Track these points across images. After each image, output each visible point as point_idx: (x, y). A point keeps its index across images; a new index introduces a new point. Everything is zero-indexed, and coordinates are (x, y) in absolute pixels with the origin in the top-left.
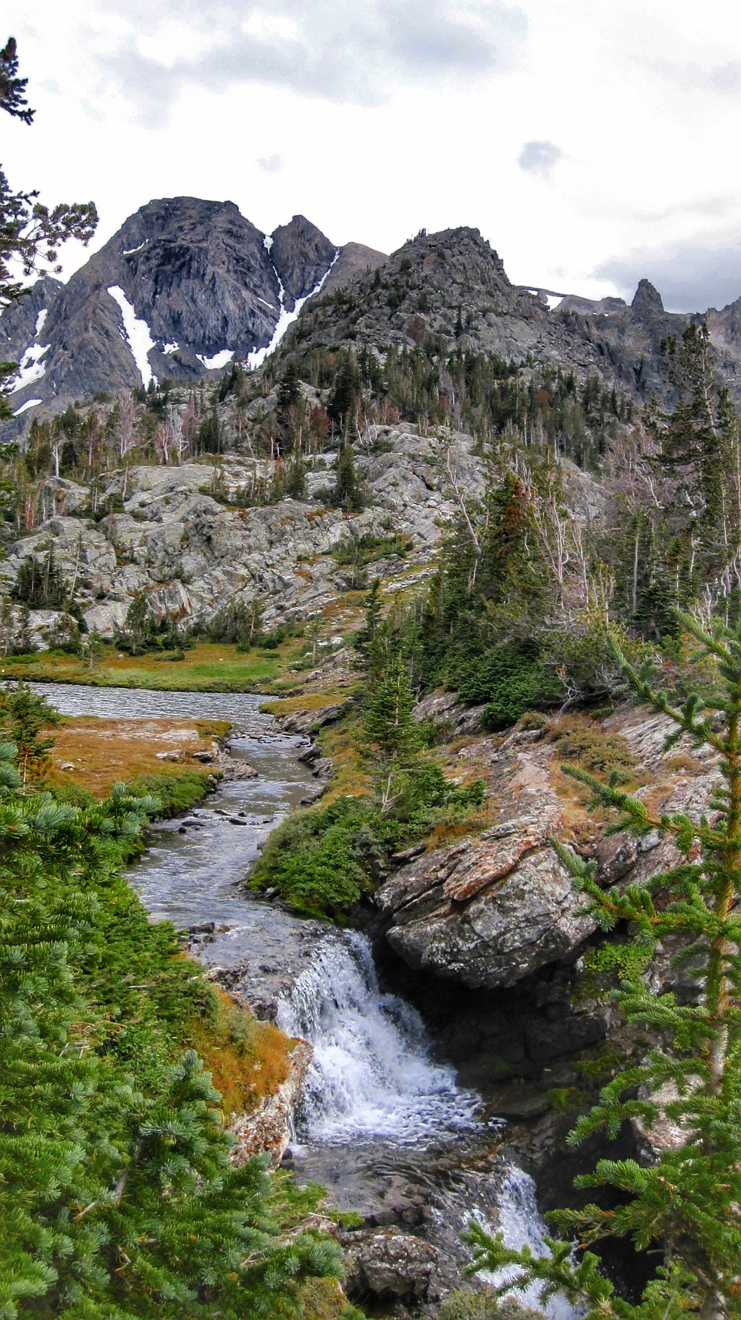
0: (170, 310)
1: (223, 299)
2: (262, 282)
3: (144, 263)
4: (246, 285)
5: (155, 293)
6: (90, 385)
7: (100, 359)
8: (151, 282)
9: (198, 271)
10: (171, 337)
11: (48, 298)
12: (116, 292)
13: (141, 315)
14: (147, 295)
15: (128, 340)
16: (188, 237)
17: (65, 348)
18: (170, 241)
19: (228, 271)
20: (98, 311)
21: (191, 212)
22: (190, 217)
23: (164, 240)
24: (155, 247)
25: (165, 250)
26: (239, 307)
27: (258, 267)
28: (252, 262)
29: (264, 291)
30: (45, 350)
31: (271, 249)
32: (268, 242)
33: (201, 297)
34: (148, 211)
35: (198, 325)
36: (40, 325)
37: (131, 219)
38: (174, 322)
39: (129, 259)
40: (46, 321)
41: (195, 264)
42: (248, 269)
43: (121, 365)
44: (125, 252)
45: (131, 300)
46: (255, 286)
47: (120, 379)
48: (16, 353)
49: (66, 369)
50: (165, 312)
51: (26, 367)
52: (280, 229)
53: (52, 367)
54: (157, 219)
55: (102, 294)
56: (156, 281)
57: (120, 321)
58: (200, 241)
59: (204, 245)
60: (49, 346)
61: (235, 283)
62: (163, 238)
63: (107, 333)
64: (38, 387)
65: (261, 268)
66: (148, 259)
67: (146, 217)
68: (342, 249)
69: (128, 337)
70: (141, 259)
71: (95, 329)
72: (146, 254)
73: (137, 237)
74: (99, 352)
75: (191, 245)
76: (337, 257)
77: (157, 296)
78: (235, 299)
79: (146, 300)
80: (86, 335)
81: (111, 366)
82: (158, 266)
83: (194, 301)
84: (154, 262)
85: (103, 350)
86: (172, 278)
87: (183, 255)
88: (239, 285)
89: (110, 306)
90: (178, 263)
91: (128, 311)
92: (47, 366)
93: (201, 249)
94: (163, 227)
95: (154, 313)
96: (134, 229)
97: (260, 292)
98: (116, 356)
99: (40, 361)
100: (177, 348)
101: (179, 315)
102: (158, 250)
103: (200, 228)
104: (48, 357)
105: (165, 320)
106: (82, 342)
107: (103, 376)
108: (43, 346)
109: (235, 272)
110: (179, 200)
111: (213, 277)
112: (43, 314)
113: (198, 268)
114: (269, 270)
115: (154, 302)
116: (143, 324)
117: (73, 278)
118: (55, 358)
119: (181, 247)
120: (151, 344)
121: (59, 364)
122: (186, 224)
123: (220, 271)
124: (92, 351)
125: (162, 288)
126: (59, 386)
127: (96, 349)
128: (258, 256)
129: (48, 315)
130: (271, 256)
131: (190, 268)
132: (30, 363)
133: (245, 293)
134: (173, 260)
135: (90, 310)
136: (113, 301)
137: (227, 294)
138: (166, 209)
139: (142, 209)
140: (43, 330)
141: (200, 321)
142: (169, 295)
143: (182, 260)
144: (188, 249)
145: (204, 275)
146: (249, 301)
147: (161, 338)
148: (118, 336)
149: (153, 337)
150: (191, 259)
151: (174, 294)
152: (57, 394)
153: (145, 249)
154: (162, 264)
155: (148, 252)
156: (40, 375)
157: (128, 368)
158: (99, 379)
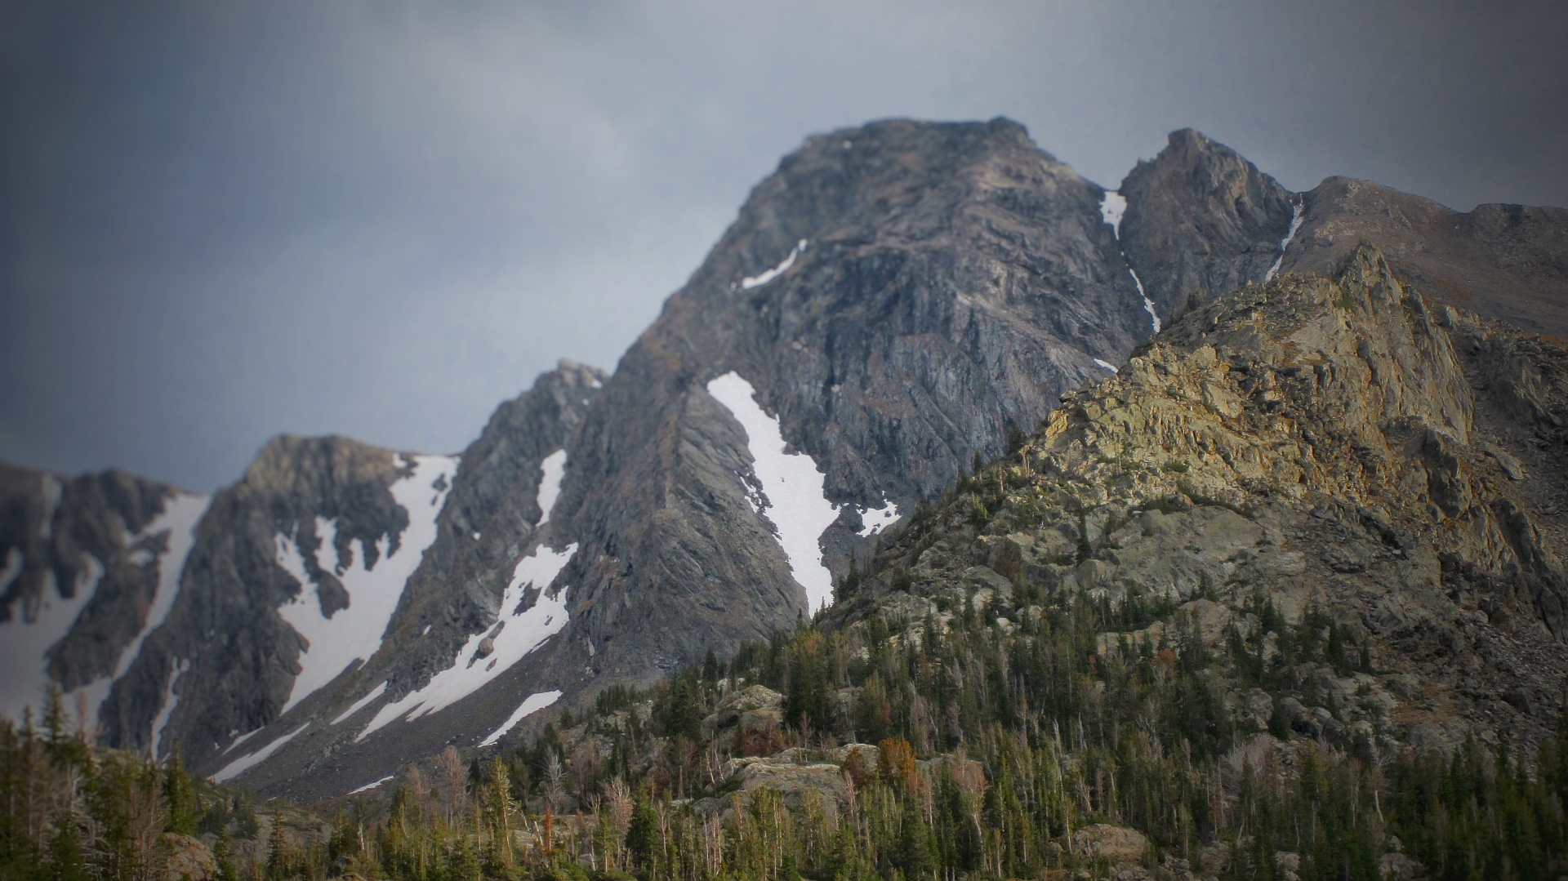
0: (872, 420)
1: (1002, 375)
2: (1103, 315)
3: (795, 306)
4: (1061, 332)
5: (831, 381)
6: (678, 643)
7: (698, 570)
8: (816, 355)
9: (932, 313)
10: (877, 488)
11: (570, 416)
12: (731, 392)
13: (798, 440)
14: (810, 391)
15: (768, 512)
16: (902, 226)
17: (611, 550)
18: (857, 242)
19: (1011, 300)
20: (687, 447)
21: (909, 159)
22: (906, 171)
23: (843, 242)
24: (820, 263)
25: (847, 266)
26: (1045, 392)
27: (1088, 278)
28: (1072, 268)
29: (1111, 338)
30: (563, 559)
31: (1122, 226)
32: (1113, 208)
33: (946, 378)
34: (798, 169)
35: (945, 449)
36: (549, 495)
37: (759, 194)
38: (882, 449)
39: (760, 298)
40: (563, 484)
41: (923, 296)
42: (1063, 287)
43: (751, 580)
44: (749, 283)
45: (769, 402)
46: (1085, 329)
47: (751, 616)
48: (491, 575)
49: (615, 605)
50: (860, 427)
51: (521, 609)
52: (1142, 171)
53: (582, 604)
54: (823, 186)
55: (693, 401)
56: (829, 349)
57: (742, 469)
58: (930, 235)
59: (942, 241)
60: (573, 548)
61: (1030, 329)
62: (840, 234)
63: (710, 501)
64: (552, 660)
65: (1098, 279)
66: (804, 294)
67: (795, 183)
68: (1308, 198)
69: (766, 503)
70: (789, 297)
71: (680, 494)
72: (798, 281)
73: (778, 238)
74: (694, 553)
75: (910, 247)
76: (1297, 223)
77: (836, 389)
78: (1033, 373)
79: (808, 403)
80: (659, 515)
81: (726, 583)
82: (830, 310)
83: (928, 386)
84: (820, 302)
85: (703, 546)
86: (869, 336)
87: (892, 275)
88: (1040, 335)
89: (717, 428)
90: (880, 297)
91: (763, 434)
92: (571, 600)
93: (935, 254)
94: (840, 205)
95: (831, 434)
96: (769, 220)
97: (1101, 344)
98: (737, 558)
99: (555, 587)
100: (895, 518)
101: (894, 430)
102: (827, 270)
103: (930, 198)
104: (572, 576)
105: (859, 448)
106: (648, 534)
107: (706, 615)
108: (559, 548)
109: (1030, 300)
110: (873, 130)
111: (972, 323)
112: (554, 465)
113: (933, 304)
114: (1119, 282)
115: (828, 406)
116: (805, 465)
117: (623, 365)
118: (590, 578)
119: (885, 254)
120: (829, 514)
121: (598, 593)
122: (896, 193)
123: (988, 305)
124: (675, 552)
125: (844, 367)
126: (601, 651)
127: (685, 546)
128: (1088, 250)
129: (568, 465)
130: (1123, 243)
131: (912, 306)
132: (529, 598)
133: (1057, 354)
134: (867, 290)
135: (667, 444)
136: (723, 416)
137: (1011, 362)
138: (846, 156)
139: (787, 164)
140: (558, 508)
141: (950, 438)
142: (864, 382)
143: (891, 288)
144: (902, 257)
145: (948, 320)
146: (1070, 373)
147: (850, 496)
148: (741, 506)
149: (833, 494)
150: (911, 285)
151: (879, 378)
152: (597, 672)
153: (797, 269)
154: (844, 303)
155: (805, 277)
156: (555, 628)
157: (769, 584)
158: (697, 623)
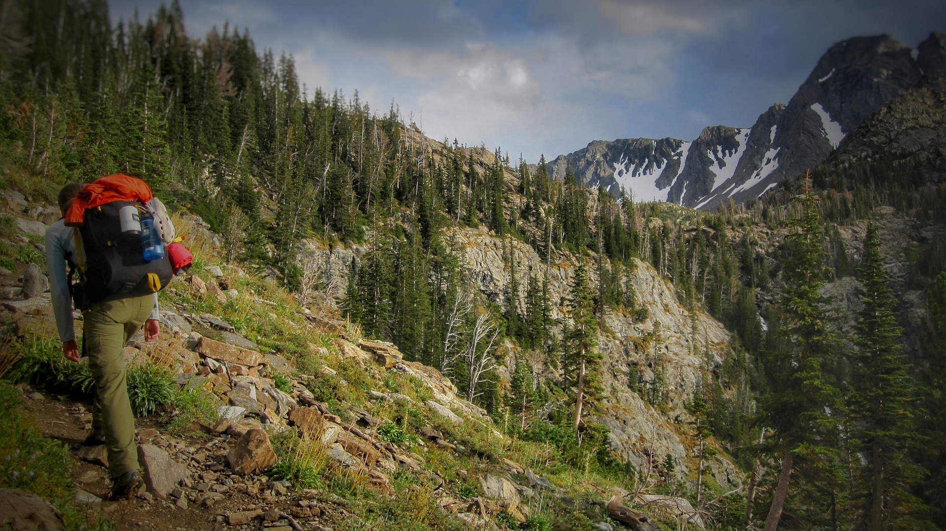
0: (853, 112)
3: (832, 85)
4: (901, 85)
5: (842, 103)
7: (809, 152)
8: (838, 97)
9: (867, 84)
11: (777, 116)
12: (817, 108)
13: (834, 118)
14: (837, 106)
15: (827, 136)
16: (859, 63)
17: (788, 148)
18: (848, 68)
19: (888, 79)
20: (806, 122)
21: (860, 46)
22: (860, 49)
23: (844, 68)
24: (838, 74)
25: (845, 74)
27: (908, 72)
28: (904, 70)
30: (777, 151)
31: (917, 58)
32: (915, 54)
33: (871, 100)
34: (832, 51)
36: (772, 136)
37: (823, 58)
38: (856, 119)
39: (824, 83)
40: (776, 133)
41: (865, 80)
42: (902, 75)
44: (820, 80)
45: (826, 109)
46: (908, 84)
48: (759, 156)
49: (790, 162)
50: (850, 113)
51: (766, 164)
52: (922, 43)
53: (781, 162)
54: (839, 55)
55: (807, 110)
56: (841, 95)
57: (820, 125)
58: (866, 64)
59: (869, 66)
60: (779, 148)
61: (893, 86)
62: (843, 66)
63: (813, 136)
64: (774, 176)
65: (911, 72)
66: (834, 82)
67: (832, 55)
69: (826, 134)
70: (831, 83)
71: (803, 133)
72: (833, 79)
73: (827, 68)
74: (808, 148)
75: (861, 68)
77: (843, 105)
79: (836, 109)
80: (799, 139)
82: (841, 85)
83: (867, 103)
84: (839, 84)
85: (811, 146)
86: (851, 91)
87: (857, 75)
88: (896, 87)
89: (813, 117)
90: (854, 81)
91: (825, 117)
92: (779, 161)
93: (868, 69)
94: (843, 59)
95: (843, 116)
96: (825, 64)
98: (819, 146)
99: (774, 159)
101: (859, 114)
102: (840, 76)
104: (778, 155)
105: (850, 119)
106: (797, 144)
108: (775, 149)
109: (893, 78)
110: (851, 40)
111: (878, 86)
112: (774, 129)
113: (868, 82)
115: (842, 109)
116: (836, 125)
117: (790, 103)
118: (783, 155)
119: (855, 70)
120: (843, 135)
121: (785, 159)
122: (857, 55)
123: (882, 81)
124: (803, 148)
125: (845, 99)
126: (787, 173)
127: (806, 146)
128: (908, 65)
129: (777, 129)
130: (918, 62)
131: (862, 83)
132: (769, 161)
134: (850, 80)
135: (801, 122)
136: (815, 114)
138: (845, 47)
139: (829, 50)
140: (775, 139)
142: (851, 102)
143: (857, 79)
144: (859, 71)
145: (872, 85)
148: (820, 135)
149: (844, 131)
150: (861, 78)
151: (854, 101)
153: (832, 76)
154: (845, 83)
155: (835, 78)
156: (775, 168)
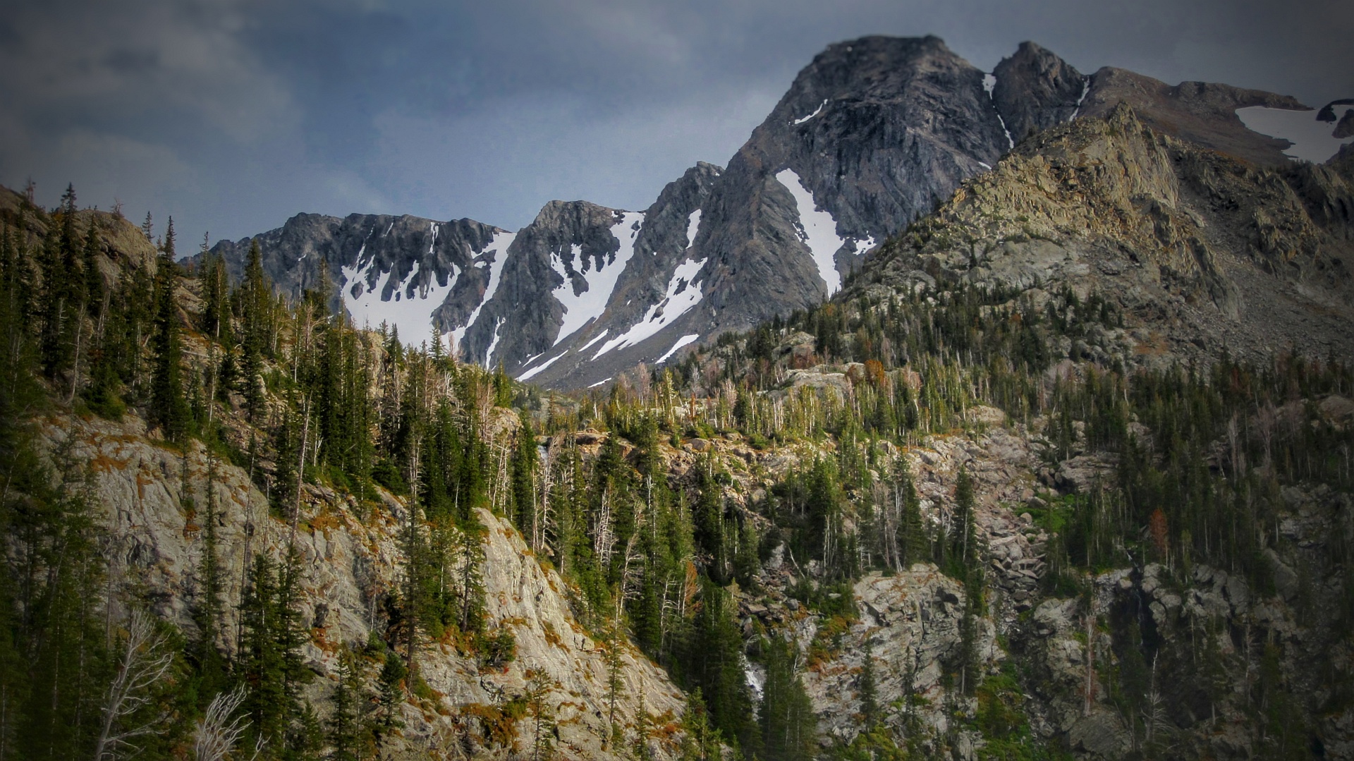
0: (861, 194)
1: (930, 170)
2: (983, 139)
3: (821, 134)
4: (960, 146)
5: (840, 173)
6: (760, 309)
7: (770, 272)
8: (832, 160)
9: (894, 137)
10: (864, 229)
11: (703, 191)
12: (788, 179)
13: (823, 204)
14: (827, 176)
15: (807, 242)
16: (878, 92)
17: (725, 261)
18: (855, 100)
19: (935, 131)
20: (764, 207)
21: (881, 56)
22: (880, 63)
23: (846, 100)
24: (834, 111)
25: (849, 113)
26: (952, 179)
27: (975, 119)
28: (968, 114)
29: (987, 151)
30: (700, 266)
31: (994, 92)
32: (989, 83)
33: (901, 172)
34: (824, 62)
35: (900, 209)
36: (692, 233)
37: (803, 75)
38: (867, 210)
39: (803, 130)
40: (699, 227)
41: (889, 129)
42: (963, 124)
43: (798, 277)
44: (797, 122)
45: (808, 184)
46: (974, 146)
47: (798, 296)
48: (662, 274)
49: (727, 290)
50: (855, 197)
51: (677, 292)
52: (1004, 63)
53: (710, 289)
54: (837, 70)
55: (768, 183)
56: (839, 156)
57: (793, 217)
58: (893, 96)
59: (899, 100)
60: (705, 260)
61: (945, 146)
62: (845, 97)
63: (777, 235)
64: (694, 318)
65: (981, 120)
66: (826, 127)
67: (822, 69)
68: (1092, 78)
69: (806, 237)
70: (818, 129)
71: (759, 231)
72: (823, 121)
73: (812, 98)
74: (768, 263)
75: (883, 103)
76: (1086, 91)
77: (843, 177)
78: (946, 169)
79: (828, 184)
80: (749, 243)
81: (785, 279)
82: (840, 136)
83: (892, 177)
84: (835, 132)
85: (773, 259)
86: (861, 150)
87: (873, 117)
88: (950, 149)
89: (781, 197)
90: (866, 130)
91: (804, 201)
92: (703, 287)
93: (895, 106)
94: (846, 81)
95: (841, 201)
96: (808, 88)
97: (982, 154)
98: (791, 266)
99: (695, 281)
100: (873, 245)
101: (873, 199)
102: (839, 115)
103: (893, 79)
104: (704, 275)
105: (855, 209)
106: (744, 252)
107: (774, 295)
108: (698, 260)
109: (945, 131)
110: (863, 41)
111: (915, 143)
112: (695, 217)
113: (894, 133)
114: (992, 122)
115: (839, 186)
116: (826, 216)
117: (731, 164)
118: (714, 275)
119: (868, 107)
120: (839, 243)
121: (718, 283)
122: (875, 75)
123: (923, 134)
124: (758, 262)
125: (847, 165)
126: (719, 314)
127: (763, 259)
128: (976, 104)
129: (702, 217)
130: (995, 101)
131: (883, 134)
132: (682, 286)
133: (960, 159)
134: (859, 125)
135: (753, 208)
136: (784, 191)
137: (935, 163)
138: (849, 55)
139: (818, 59)
140: (697, 238)
141: (902, 204)
142: (858, 174)
143: (872, 124)
144: (878, 108)
145: (901, 141)
146: (965, 169)
147: (851, 233)
148: (793, 239)
149: (841, 232)
150: (883, 123)
151: (865, 172)
152: (717, 325)
153: (823, 114)
154: (846, 133)
155: (827, 118)
156: (695, 302)
157: (807, 279)
158: (770, 299)
